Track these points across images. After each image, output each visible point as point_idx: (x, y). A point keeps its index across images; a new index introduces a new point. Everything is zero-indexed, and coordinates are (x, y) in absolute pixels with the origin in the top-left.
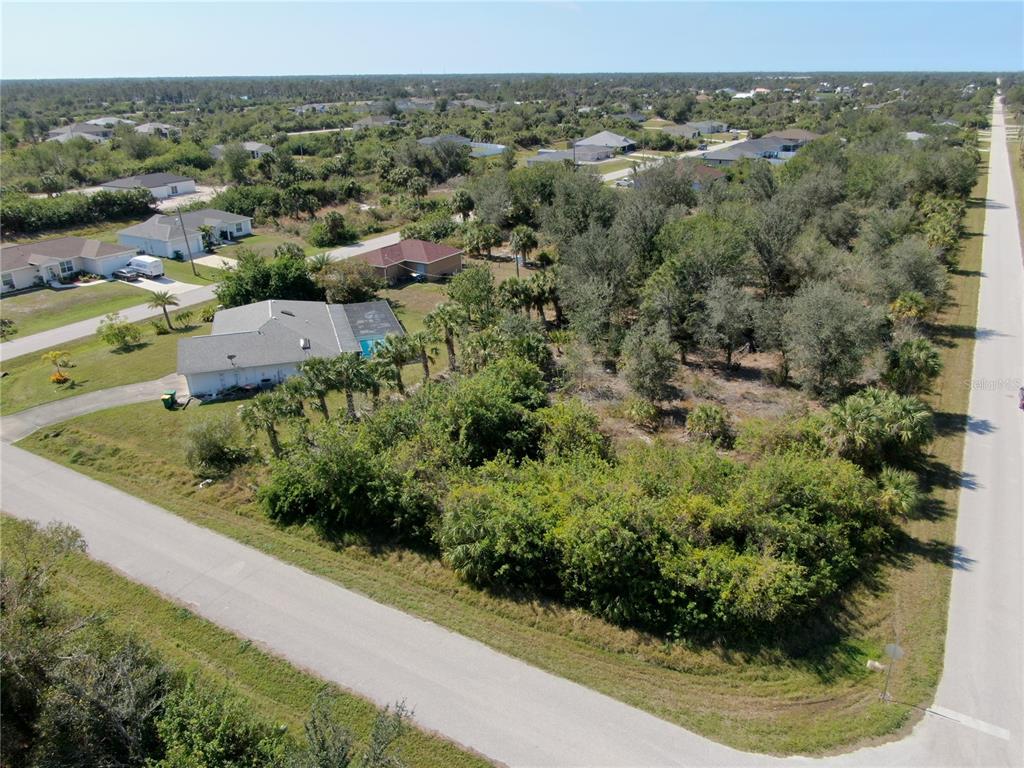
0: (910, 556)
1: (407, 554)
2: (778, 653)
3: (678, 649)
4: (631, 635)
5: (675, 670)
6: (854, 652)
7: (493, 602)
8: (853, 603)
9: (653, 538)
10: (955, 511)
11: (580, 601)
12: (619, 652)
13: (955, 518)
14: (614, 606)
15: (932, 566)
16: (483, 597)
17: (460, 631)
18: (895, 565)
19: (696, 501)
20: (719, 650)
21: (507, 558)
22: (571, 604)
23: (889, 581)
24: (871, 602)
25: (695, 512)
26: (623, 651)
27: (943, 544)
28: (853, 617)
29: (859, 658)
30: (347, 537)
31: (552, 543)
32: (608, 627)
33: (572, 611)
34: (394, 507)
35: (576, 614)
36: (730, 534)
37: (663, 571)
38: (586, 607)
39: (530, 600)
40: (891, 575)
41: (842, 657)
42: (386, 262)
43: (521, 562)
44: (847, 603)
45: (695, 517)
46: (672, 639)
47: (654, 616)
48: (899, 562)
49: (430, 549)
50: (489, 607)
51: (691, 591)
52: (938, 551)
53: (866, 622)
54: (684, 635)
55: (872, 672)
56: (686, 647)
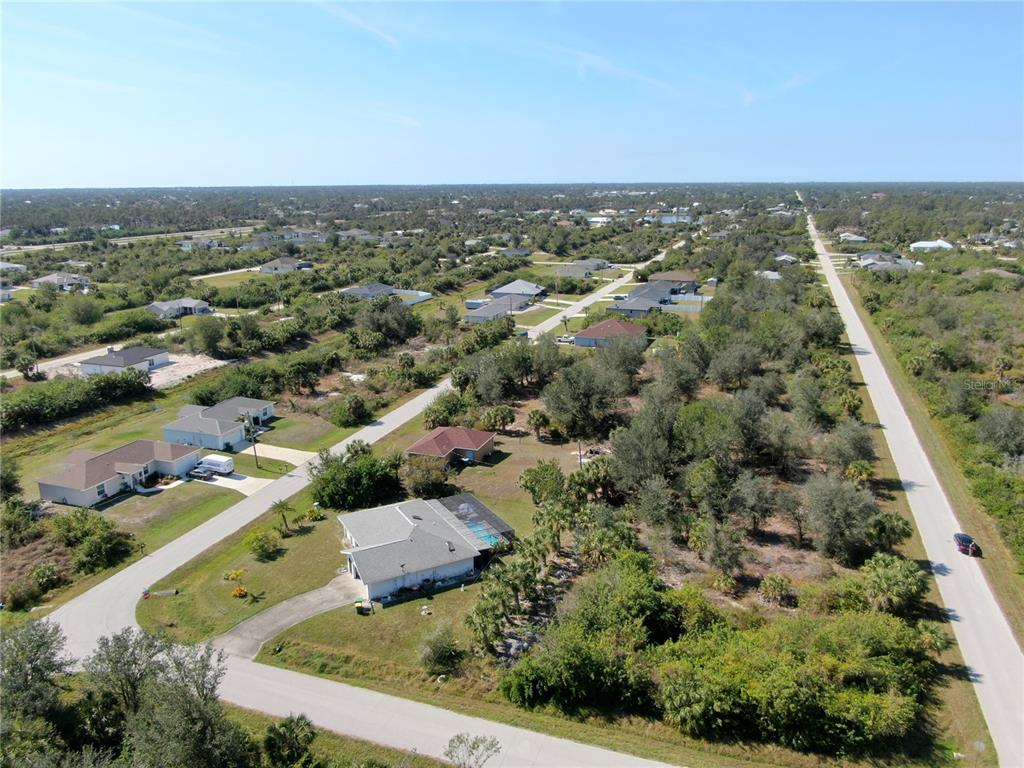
0: (944, 677)
2: (903, 756)
3: (845, 763)
6: (942, 748)
8: (928, 715)
10: (955, 640)
11: (772, 738)
13: (957, 644)
14: (797, 739)
15: (959, 682)
18: (939, 685)
20: (868, 759)
23: (941, 697)
24: (938, 713)
27: (959, 666)
28: (933, 726)
29: (947, 752)
31: (748, 700)
32: (795, 754)
34: (624, 686)
36: (853, 680)
38: (778, 743)
40: (939, 692)
41: (937, 752)
42: (443, 451)
44: (926, 716)
46: (840, 756)
47: (827, 743)
48: (940, 682)
49: (653, 713)
50: (712, 750)
52: (958, 671)
53: (941, 728)
54: (847, 753)
55: (959, 760)
56: (850, 761)
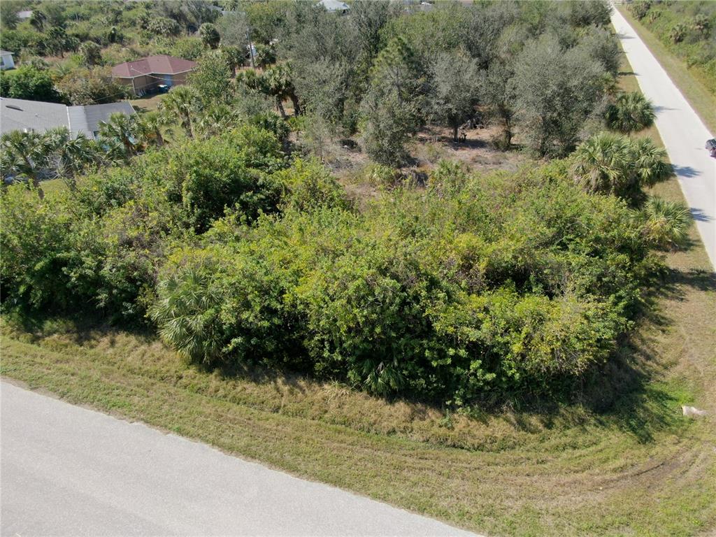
0: (678, 286)
1: (121, 338)
2: (581, 410)
3: (462, 420)
4: (402, 408)
5: (462, 448)
6: (661, 397)
7: (226, 386)
8: (643, 341)
9: (421, 287)
10: (699, 241)
11: (336, 373)
12: (389, 433)
13: (702, 247)
14: (377, 376)
15: (703, 293)
16: (213, 380)
17: (180, 431)
18: (667, 297)
19: (465, 240)
20: (510, 415)
21: (240, 329)
22: (323, 378)
23: (668, 314)
24: (660, 338)
25: (466, 252)
26: (394, 431)
27: (704, 272)
28: (648, 358)
29: (669, 404)
30: (48, 325)
31: (294, 306)
32: (372, 402)
33: (326, 386)
34: (98, 282)
35: (331, 389)
36: (508, 276)
37: (437, 326)
38: (342, 378)
39: (273, 378)
40: (667, 306)
41: (652, 405)
42: (132, 73)
43: (258, 333)
44: (638, 342)
45: (466, 258)
46: (453, 408)
47: (429, 383)
48: (670, 294)
49: (146, 328)
50: (221, 392)
51: (475, 348)
52: (703, 279)
53: (664, 361)
54: (466, 402)
55: (692, 421)
56: (471, 417)
